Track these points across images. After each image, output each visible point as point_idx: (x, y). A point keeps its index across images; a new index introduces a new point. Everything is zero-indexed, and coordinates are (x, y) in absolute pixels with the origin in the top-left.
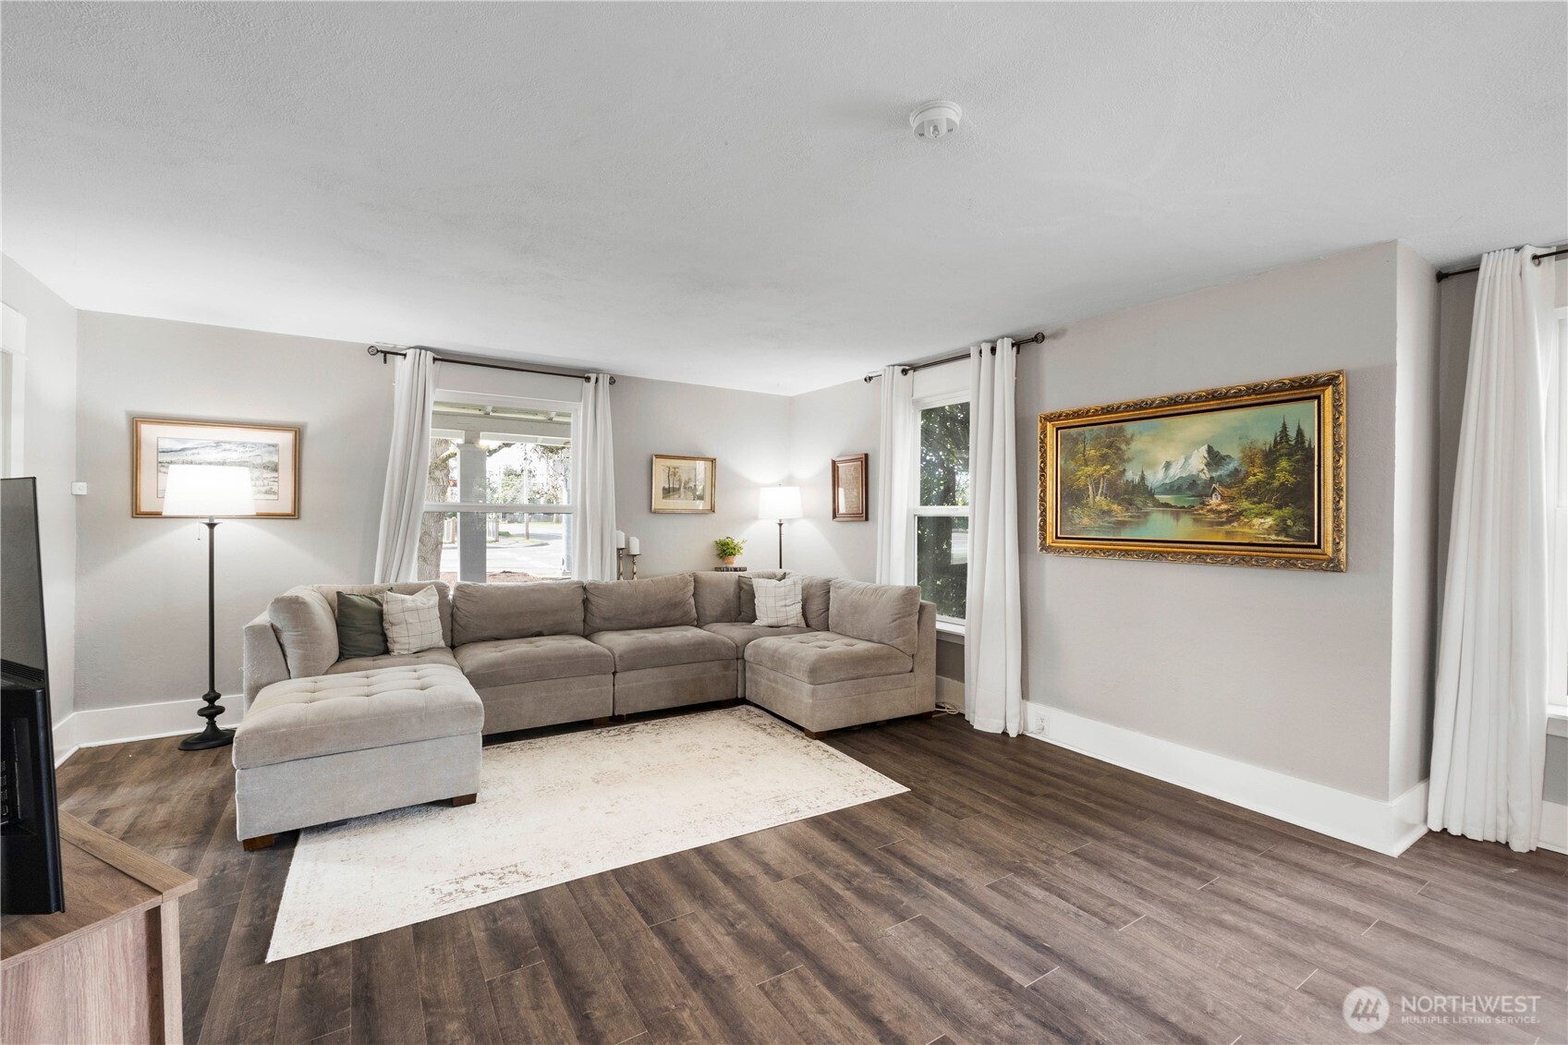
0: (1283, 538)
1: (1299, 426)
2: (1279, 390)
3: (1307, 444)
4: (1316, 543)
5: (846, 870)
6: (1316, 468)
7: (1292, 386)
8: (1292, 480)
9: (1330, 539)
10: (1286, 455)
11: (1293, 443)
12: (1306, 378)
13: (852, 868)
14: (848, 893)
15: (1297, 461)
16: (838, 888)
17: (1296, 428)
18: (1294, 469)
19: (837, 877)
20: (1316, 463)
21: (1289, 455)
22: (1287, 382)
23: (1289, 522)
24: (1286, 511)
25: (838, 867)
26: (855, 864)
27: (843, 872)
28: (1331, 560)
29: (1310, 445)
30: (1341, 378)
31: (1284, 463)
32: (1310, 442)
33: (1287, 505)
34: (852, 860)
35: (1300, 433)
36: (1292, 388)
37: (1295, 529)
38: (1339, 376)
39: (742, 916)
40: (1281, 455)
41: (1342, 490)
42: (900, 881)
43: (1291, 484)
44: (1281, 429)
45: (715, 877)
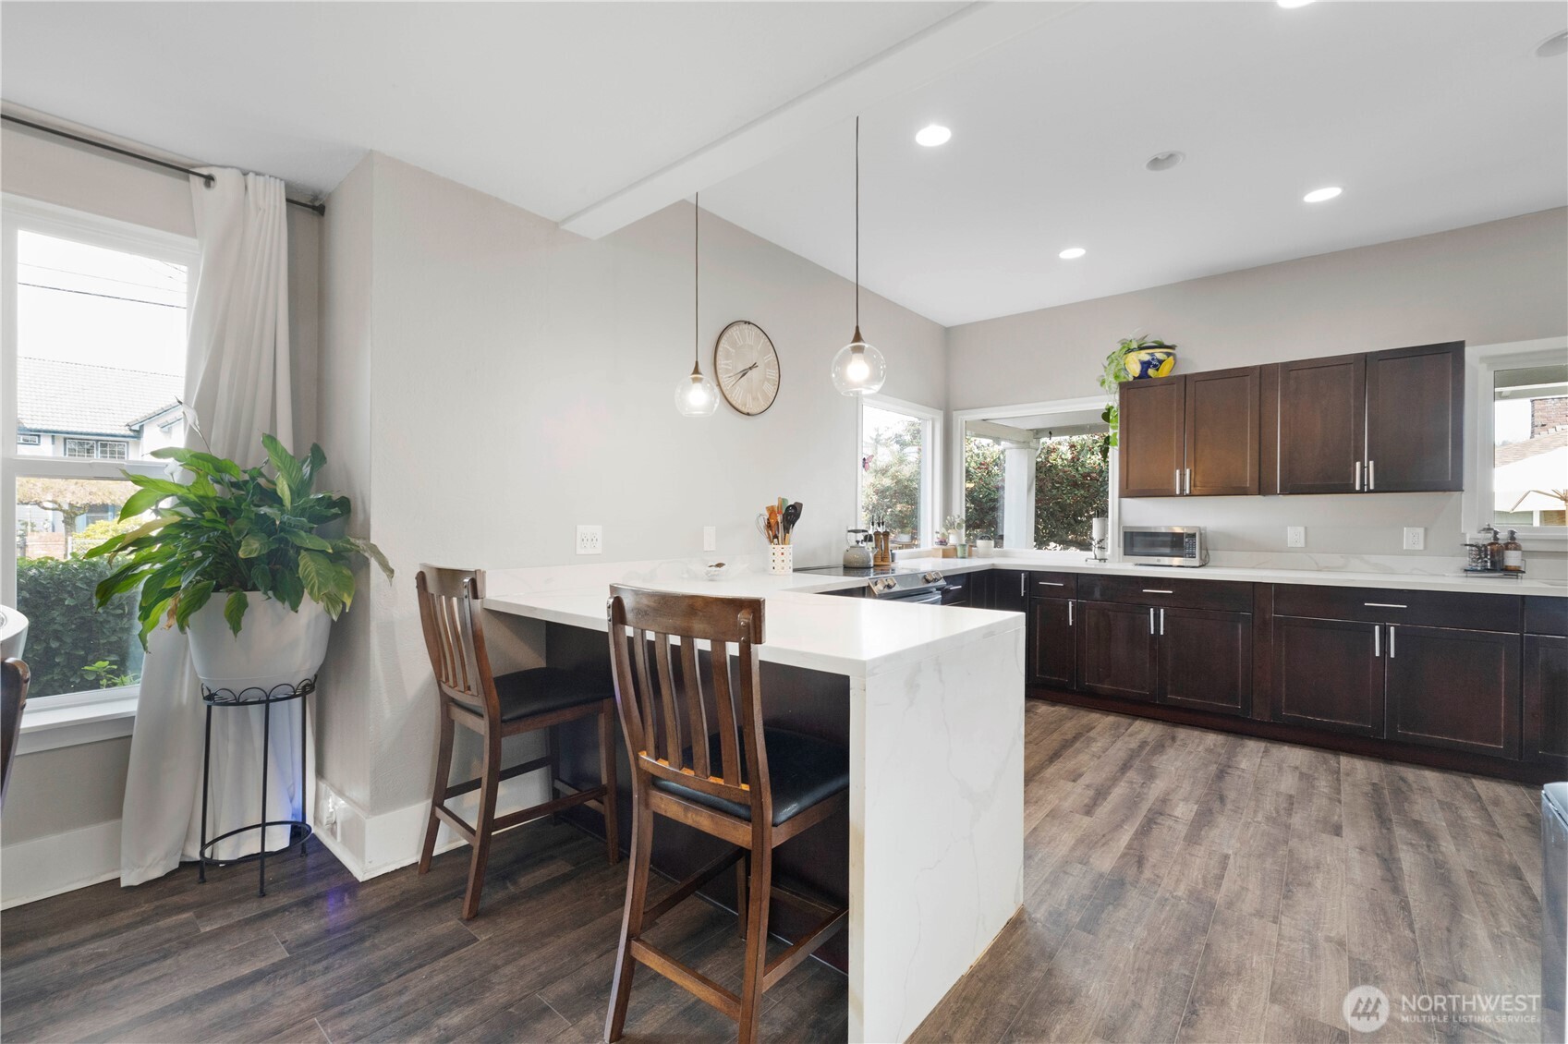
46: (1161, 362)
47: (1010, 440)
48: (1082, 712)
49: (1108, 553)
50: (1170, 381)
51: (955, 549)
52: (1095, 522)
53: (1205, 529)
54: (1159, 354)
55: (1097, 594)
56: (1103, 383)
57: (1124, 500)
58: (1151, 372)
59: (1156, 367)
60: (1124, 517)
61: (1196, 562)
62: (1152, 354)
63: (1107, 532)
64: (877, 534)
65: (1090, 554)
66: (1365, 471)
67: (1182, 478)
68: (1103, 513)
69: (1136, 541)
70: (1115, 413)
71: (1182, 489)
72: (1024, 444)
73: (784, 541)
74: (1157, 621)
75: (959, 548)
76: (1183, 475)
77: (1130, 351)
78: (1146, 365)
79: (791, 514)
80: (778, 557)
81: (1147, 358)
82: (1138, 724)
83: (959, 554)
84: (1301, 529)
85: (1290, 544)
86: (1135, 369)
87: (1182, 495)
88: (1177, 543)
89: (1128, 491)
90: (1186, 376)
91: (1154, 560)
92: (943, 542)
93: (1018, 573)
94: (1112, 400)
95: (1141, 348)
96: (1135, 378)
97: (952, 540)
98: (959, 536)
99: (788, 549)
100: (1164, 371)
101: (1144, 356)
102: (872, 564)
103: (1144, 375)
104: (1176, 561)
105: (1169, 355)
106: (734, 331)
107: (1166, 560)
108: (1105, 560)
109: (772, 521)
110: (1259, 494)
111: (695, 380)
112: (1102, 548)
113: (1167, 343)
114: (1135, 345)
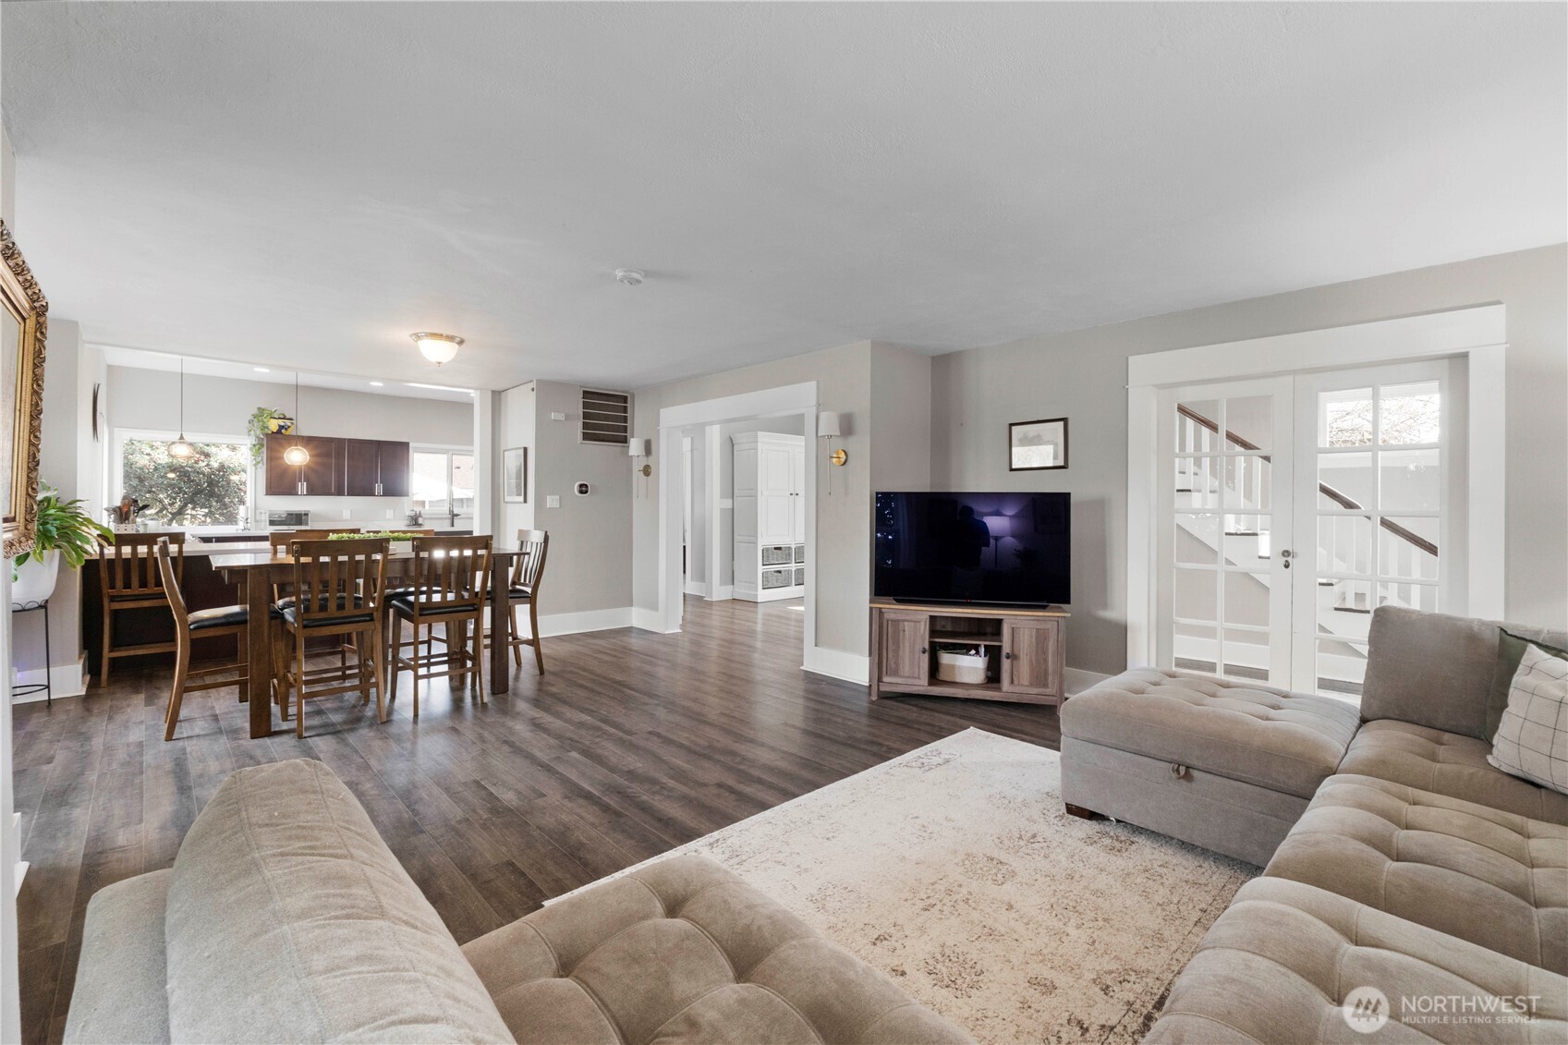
5: (663, 795)
13: (657, 797)
14: (665, 781)
16: (671, 783)
19: (671, 790)
25: (669, 797)
26: (654, 800)
27: (666, 793)
34: (656, 803)
39: (740, 763)
42: (619, 793)
45: (770, 780)
46: (288, 427)
50: (292, 437)
54: (288, 422)
56: (255, 431)
58: (283, 431)
59: (286, 429)
62: (285, 422)
65: (238, 526)
66: (379, 488)
67: (302, 487)
71: (303, 492)
76: (302, 485)
78: (281, 427)
81: (282, 424)
84: (349, 511)
85: (344, 517)
86: (274, 428)
87: (301, 494)
89: (271, 492)
95: (279, 418)
96: (273, 432)
100: (289, 431)
101: (281, 422)
103: (279, 432)
107: (292, 527)
112: (246, 523)
113: (293, 417)
114: (276, 416)
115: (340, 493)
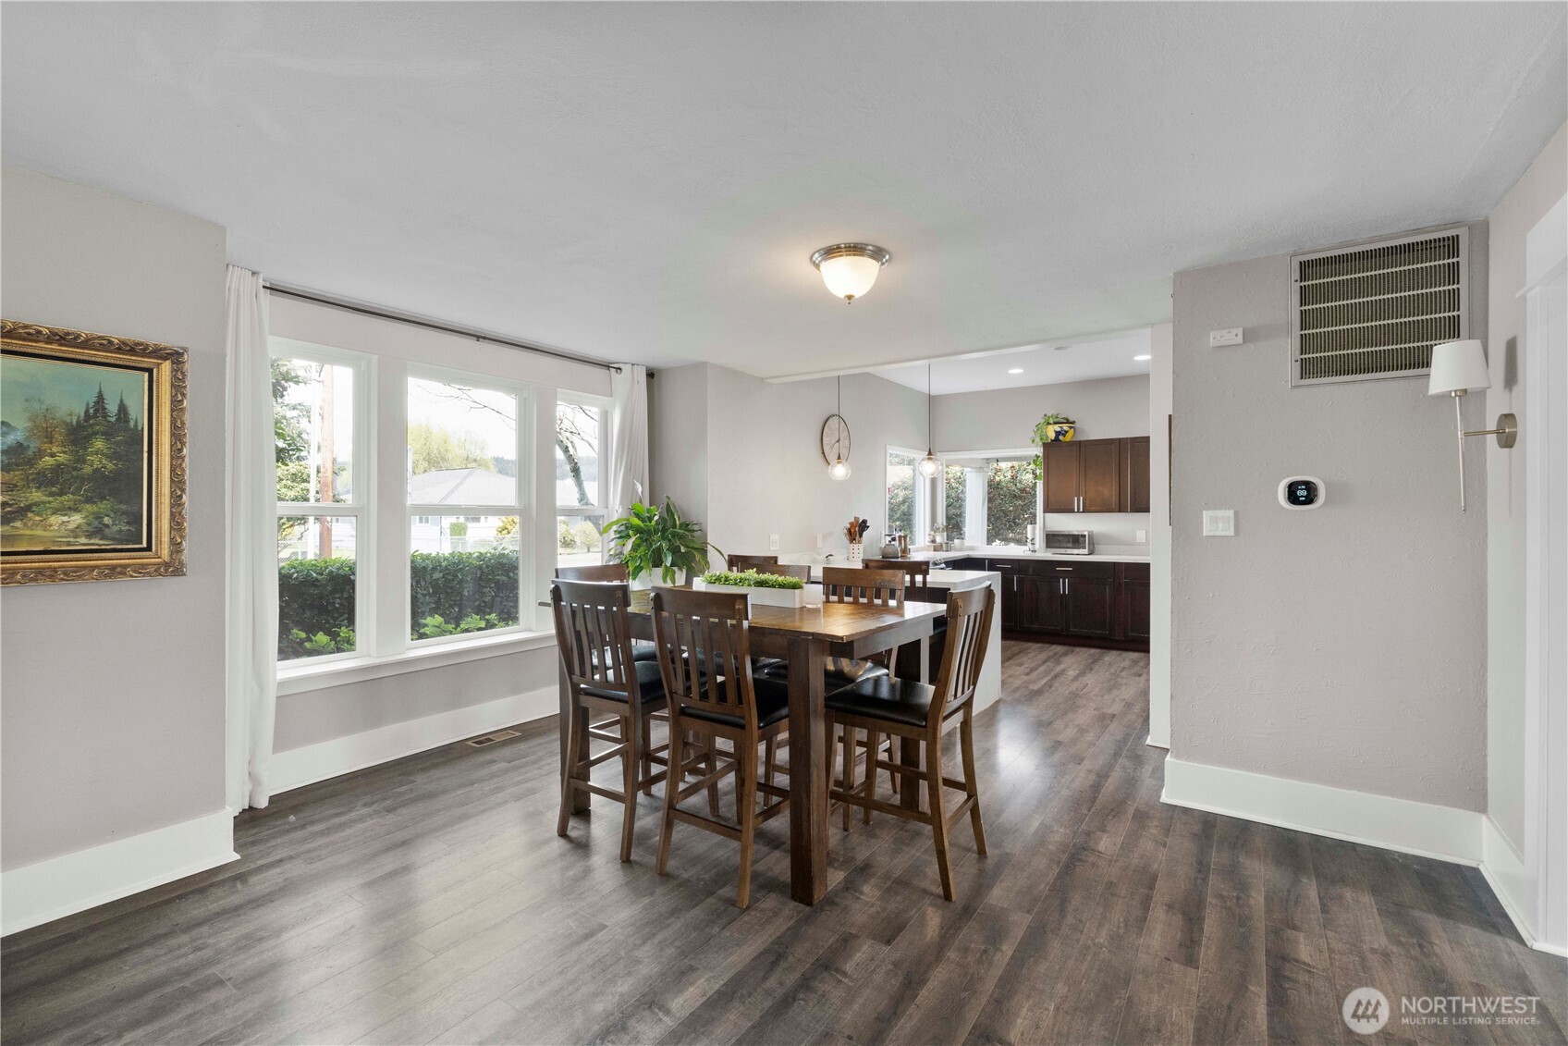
0: (97, 541)
1: (122, 401)
2: (102, 348)
3: (132, 424)
4: (145, 545)
6: (145, 455)
7: (119, 349)
8: (110, 466)
9: (166, 539)
10: (103, 434)
11: (113, 420)
12: (142, 344)
15: (117, 444)
17: (118, 402)
18: (114, 453)
20: (146, 448)
21: (108, 435)
22: (116, 341)
23: (106, 520)
24: (103, 506)
28: (167, 565)
29: (136, 425)
30: (186, 356)
31: (99, 444)
32: (136, 422)
33: (103, 498)
35: (123, 409)
36: (119, 350)
37: (116, 528)
38: (183, 354)
40: (96, 433)
41: (184, 483)
43: (110, 472)
44: (95, 399)
46: (1066, 432)
47: (971, 467)
48: (1023, 643)
49: (1037, 546)
50: (1071, 444)
51: (942, 546)
52: (1029, 527)
53: (1092, 532)
54: (1065, 427)
55: (1031, 571)
56: (1033, 441)
57: (1047, 514)
58: (1061, 437)
59: (1064, 435)
60: (1047, 524)
61: (1086, 551)
62: (1061, 427)
63: (1035, 532)
64: (900, 537)
65: (1026, 548)
67: (1078, 502)
68: (1033, 522)
69: (1053, 539)
70: (1041, 459)
71: (1079, 509)
72: (980, 469)
73: (859, 542)
74: (1064, 586)
75: (944, 545)
76: (1079, 500)
77: (1049, 424)
78: (1058, 433)
79: (863, 526)
80: (856, 551)
81: (1059, 429)
82: (1054, 646)
83: (944, 548)
84: (1144, 532)
85: (1138, 541)
86: (1052, 435)
87: (1078, 512)
88: (1076, 540)
89: (1047, 509)
90: (1080, 442)
91: (1063, 551)
92: (933, 541)
93: (984, 559)
94: (1039, 451)
95: (1055, 423)
96: (1052, 440)
97: (939, 539)
98: (943, 537)
99: (861, 546)
100: (1068, 438)
101: (1057, 428)
102: (900, 555)
103: (1057, 439)
104: (1076, 551)
105: (1071, 428)
106: (830, 422)
107: (1069, 551)
108: (1035, 551)
109: (852, 531)
110: (1120, 512)
111: (838, 462)
112: (1033, 544)
113: (1071, 420)
114: (1051, 421)
115: (1121, 509)
